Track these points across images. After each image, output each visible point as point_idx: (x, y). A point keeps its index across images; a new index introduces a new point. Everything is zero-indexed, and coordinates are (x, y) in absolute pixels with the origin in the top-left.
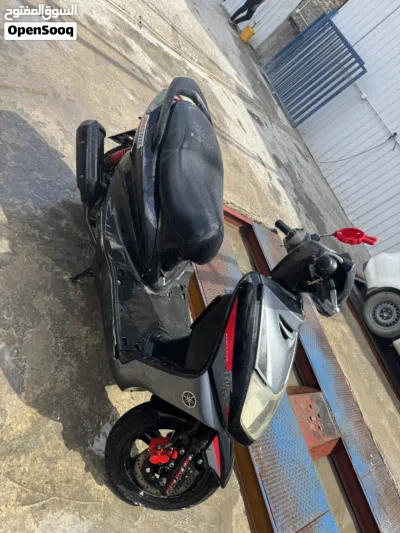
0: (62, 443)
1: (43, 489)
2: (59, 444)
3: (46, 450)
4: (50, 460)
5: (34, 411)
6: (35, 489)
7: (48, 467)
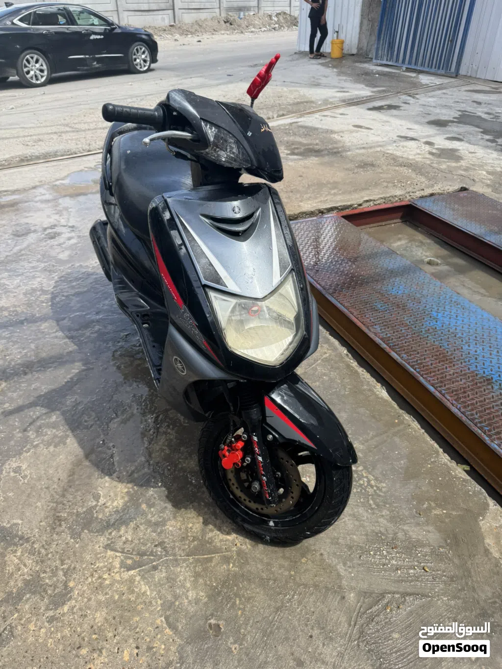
0: (169, 506)
1: (152, 551)
2: (166, 507)
3: (150, 516)
4: (157, 524)
5: (130, 485)
6: (142, 554)
7: (154, 531)
